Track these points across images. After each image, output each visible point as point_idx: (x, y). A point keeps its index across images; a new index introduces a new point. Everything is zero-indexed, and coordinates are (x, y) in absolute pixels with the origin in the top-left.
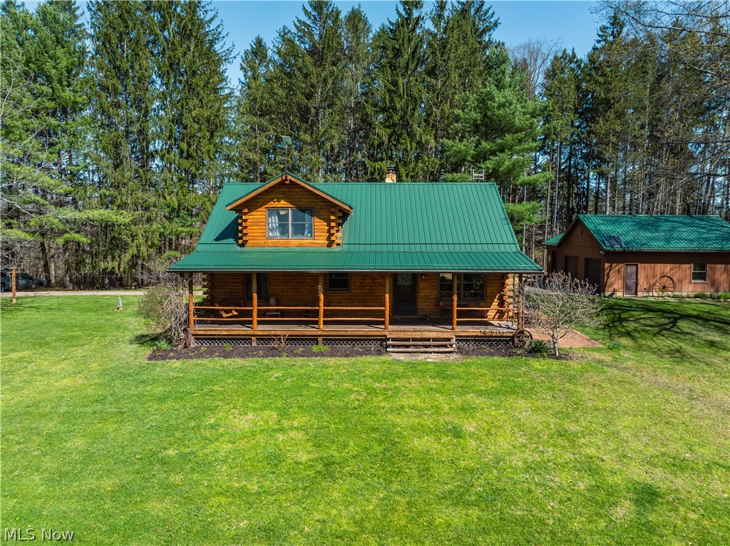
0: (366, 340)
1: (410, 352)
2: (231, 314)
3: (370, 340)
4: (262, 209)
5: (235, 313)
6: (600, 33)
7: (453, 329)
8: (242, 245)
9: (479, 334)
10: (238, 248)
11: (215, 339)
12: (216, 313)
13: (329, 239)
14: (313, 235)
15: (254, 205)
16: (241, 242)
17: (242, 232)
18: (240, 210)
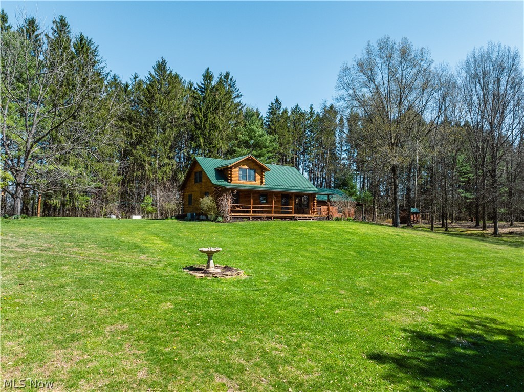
4: (238, 168)
11: (238, 218)
13: (262, 182)
14: (255, 180)
15: (235, 166)
16: (229, 181)
17: (230, 177)
18: (231, 168)
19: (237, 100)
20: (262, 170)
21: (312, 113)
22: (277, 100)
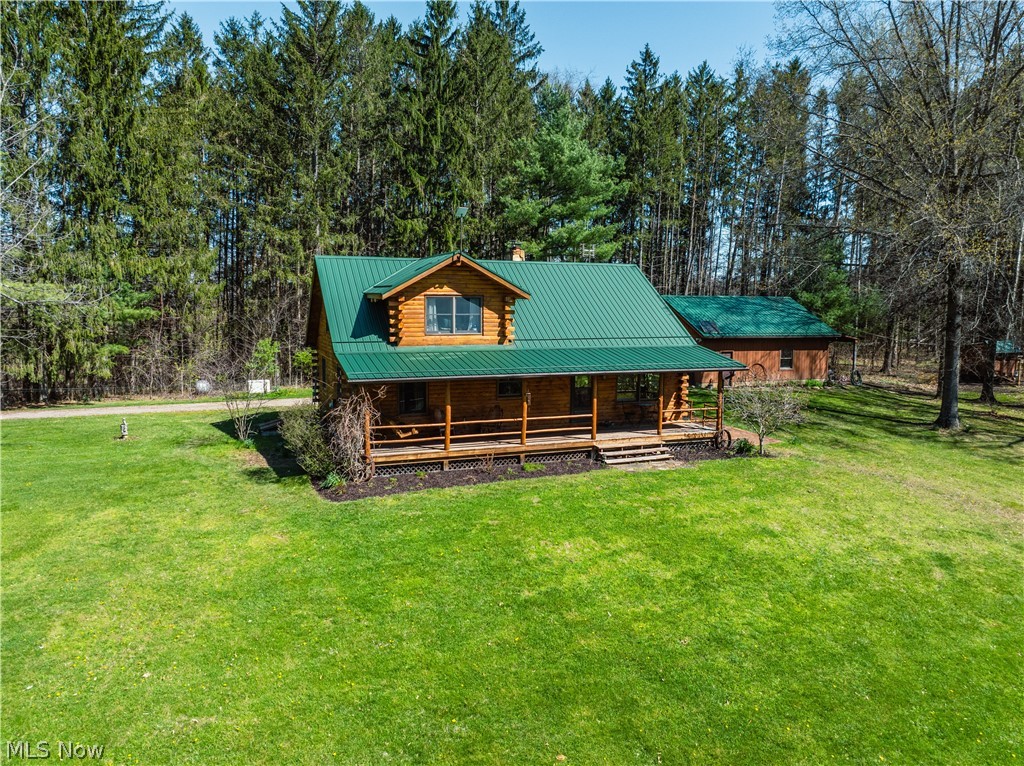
0: (571, 453)
1: (628, 463)
2: (410, 434)
3: (575, 453)
4: (420, 297)
5: (416, 432)
6: (631, 70)
7: (659, 433)
8: (395, 344)
9: (684, 438)
10: (391, 349)
11: (400, 467)
12: (391, 434)
13: (502, 335)
14: (481, 330)
15: (410, 292)
16: (393, 339)
17: (395, 326)
18: (395, 298)
19: (527, 66)
20: (503, 297)
21: (741, 83)
22: (647, 56)
